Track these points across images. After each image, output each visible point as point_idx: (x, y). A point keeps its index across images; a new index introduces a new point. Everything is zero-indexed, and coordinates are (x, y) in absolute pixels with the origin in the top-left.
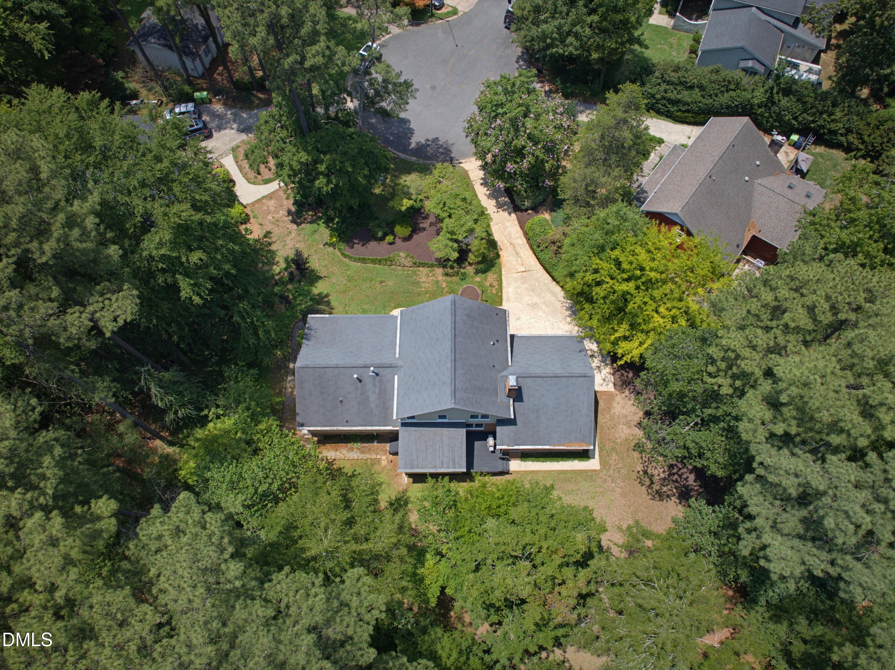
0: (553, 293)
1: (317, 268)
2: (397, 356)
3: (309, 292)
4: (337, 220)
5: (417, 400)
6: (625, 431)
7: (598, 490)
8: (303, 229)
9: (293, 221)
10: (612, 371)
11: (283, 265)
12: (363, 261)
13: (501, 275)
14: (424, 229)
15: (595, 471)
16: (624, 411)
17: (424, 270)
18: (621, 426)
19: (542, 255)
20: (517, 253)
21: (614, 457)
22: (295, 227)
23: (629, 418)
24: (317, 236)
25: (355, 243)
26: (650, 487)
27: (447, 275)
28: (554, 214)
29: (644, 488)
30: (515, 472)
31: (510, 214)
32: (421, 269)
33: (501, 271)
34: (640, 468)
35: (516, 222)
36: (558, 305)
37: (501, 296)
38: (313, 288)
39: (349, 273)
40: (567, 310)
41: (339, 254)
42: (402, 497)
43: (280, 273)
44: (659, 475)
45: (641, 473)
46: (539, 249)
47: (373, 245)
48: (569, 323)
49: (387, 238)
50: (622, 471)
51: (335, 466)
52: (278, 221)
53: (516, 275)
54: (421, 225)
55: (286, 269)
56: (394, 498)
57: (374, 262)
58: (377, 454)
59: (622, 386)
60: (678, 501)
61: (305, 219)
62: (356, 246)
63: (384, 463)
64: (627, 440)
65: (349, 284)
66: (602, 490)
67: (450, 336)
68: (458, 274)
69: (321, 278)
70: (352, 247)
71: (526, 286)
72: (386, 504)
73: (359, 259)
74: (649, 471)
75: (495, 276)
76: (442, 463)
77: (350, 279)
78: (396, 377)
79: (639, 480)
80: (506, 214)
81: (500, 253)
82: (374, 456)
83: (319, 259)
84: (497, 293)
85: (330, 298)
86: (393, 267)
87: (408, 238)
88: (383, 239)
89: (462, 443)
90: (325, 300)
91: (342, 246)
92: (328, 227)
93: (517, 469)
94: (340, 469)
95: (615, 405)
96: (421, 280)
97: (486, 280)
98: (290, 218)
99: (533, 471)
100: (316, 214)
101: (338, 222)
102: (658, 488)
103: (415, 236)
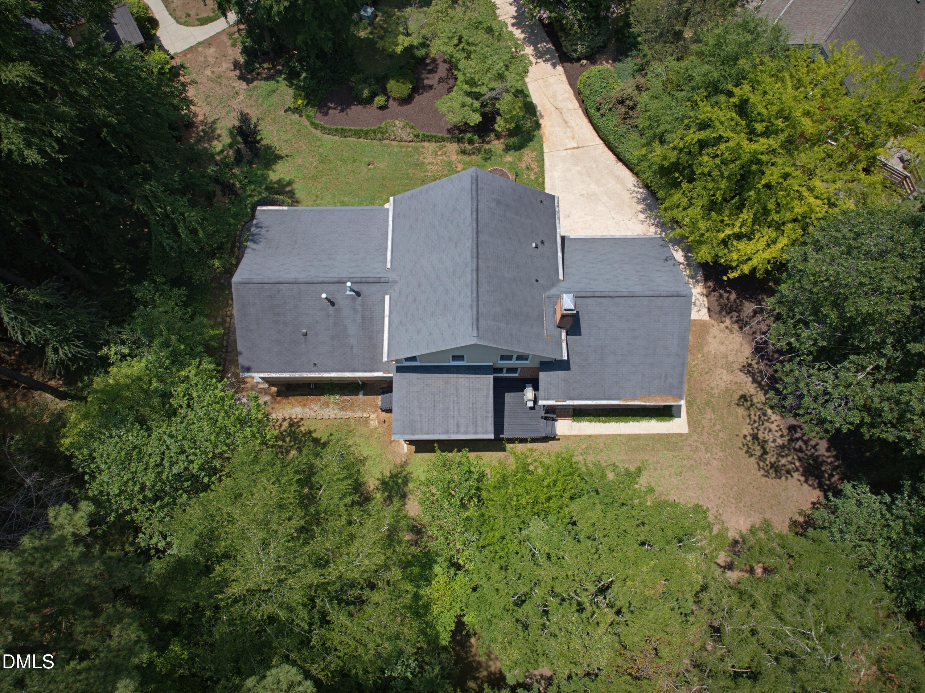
0: (618, 179)
1: (276, 144)
2: (389, 265)
3: (265, 178)
4: (304, 75)
5: (418, 332)
6: (724, 378)
7: (686, 462)
8: (255, 88)
9: (241, 78)
10: (705, 292)
11: (227, 140)
12: (343, 133)
13: (542, 153)
14: (431, 87)
15: (680, 435)
16: (723, 349)
17: (431, 146)
18: (719, 371)
19: (602, 123)
20: (566, 122)
21: (709, 415)
22: (244, 85)
23: (731, 359)
24: (275, 98)
25: (330, 108)
26: (762, 458)
27: (464, 152)
28: (618, 65)
29: (753, 460)
30: (565, 436)
31: (554, 66)
32: (426, 144)
33: (542, 148)
34: (746, 430)
35: (564, 78)
36: (627, 196)
37: (543, 183)
38: (270, 173)
39: (321, 151)
40: (638, 203)
41: (308, 124)
42: (401, 472)
43: (222, 151)
44: (774, 441)
45: (749, 438)
46: (598, 114)
47: (356, 110)
48: (643, 222)
49: (377, 99)
50: (721, 435)
51: (302, 429)
52: (219, 77)
53: (564, 153)
54: (426, 82)
55: (231, 146)
56: (388, 474)
57: (358, 134)
58: (364, 411)
59: (720, 312)
60: (802, 479)
61: (258, 74)
62: (331, 111)
63: (374, 423)
64: (727, 390)
65: (321, 167)
66: (692, 462)
67: (469, 233)
68: (479, 152)
69: (281, 158)
70: (326, 114)
71: (578, 168)
72: (377, 483)
73: (337, 130)
74: (761, 435)
75: (534, 154)
76: (458, 426)
77: (323, 160)
78: (387, 298)
79: (745, 448)
80: (549, 65)
81: (541, 121)
82: (358, 414)
83: (278, 131)
84: (537, 179)
85: (295, 186)
86: (386, 142)
87: (406, 100)
88: (369, 101)
89: (487, 396)
90: (288, 189)
91: (312, 111)
92: (291, 85)
93: (567, 433)
94: (310, 432)
95: (710, 340)
96: (426, 161)
97: (520, 160)
98: (237, 73)
99: (590, 436)
100: (274, 67)
101: (305, 78)
102: (773, 460)
103: (417, 98)
